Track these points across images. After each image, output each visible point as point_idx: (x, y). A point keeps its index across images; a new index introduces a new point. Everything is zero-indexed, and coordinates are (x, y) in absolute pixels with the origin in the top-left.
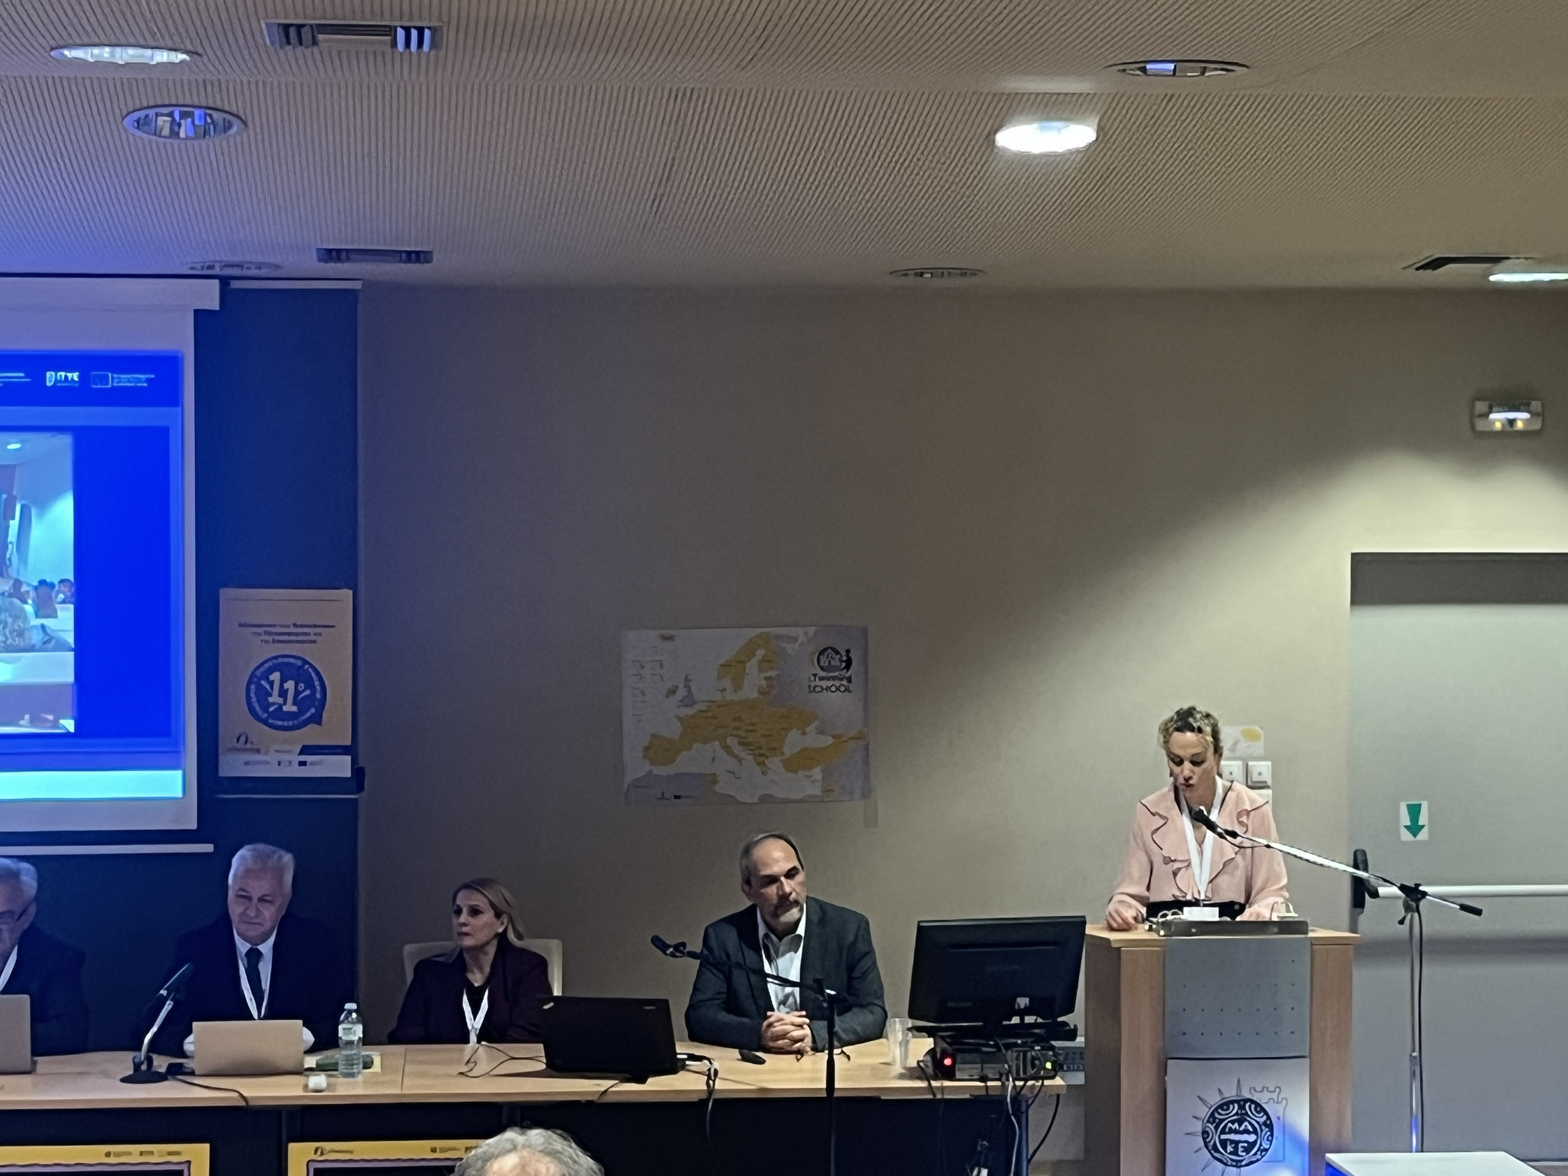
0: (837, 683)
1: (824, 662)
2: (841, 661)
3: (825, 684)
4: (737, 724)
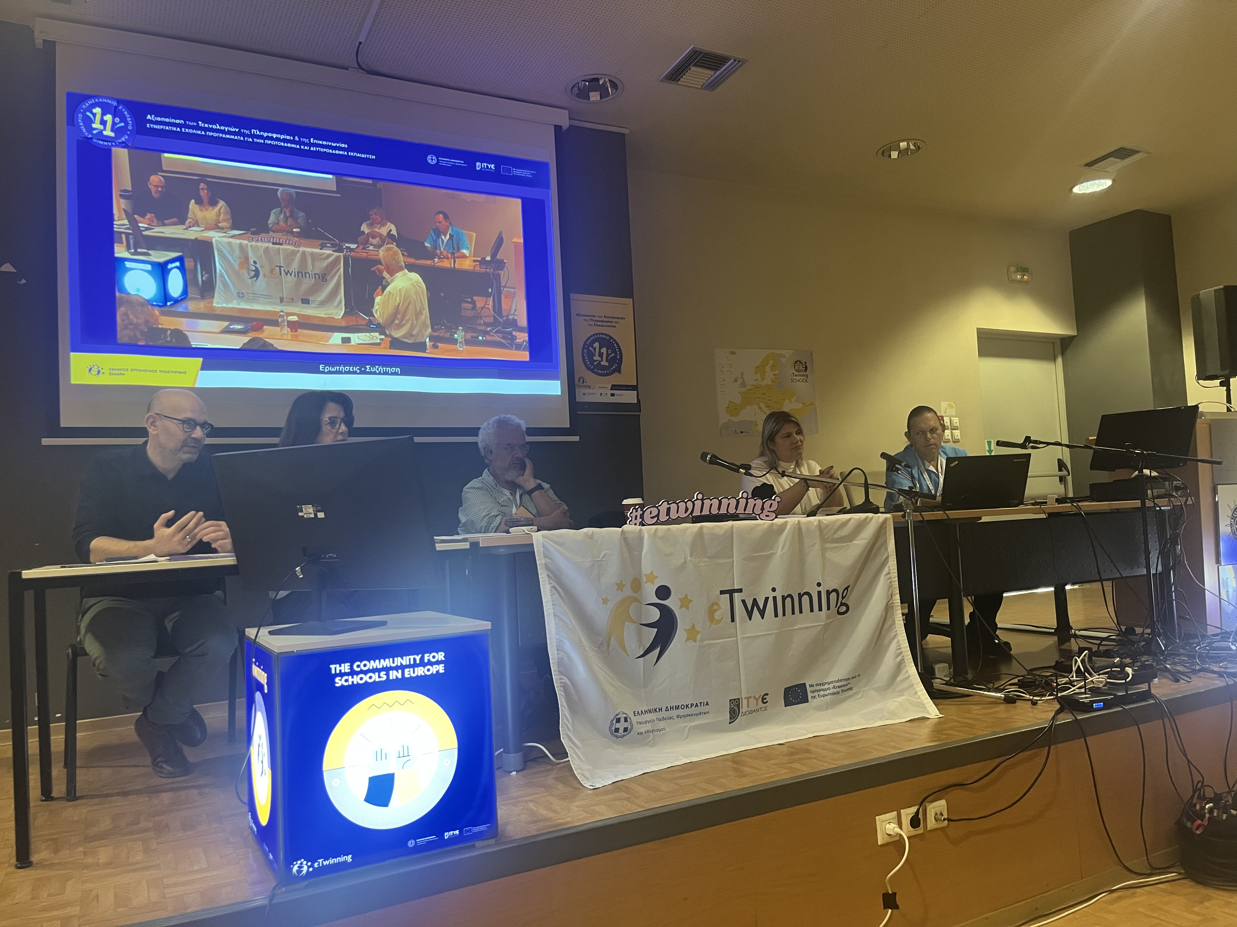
0: (802, 378)
1: (797, 368)
2: (803, 367)
3: (797, 378)
4: (764, 396)
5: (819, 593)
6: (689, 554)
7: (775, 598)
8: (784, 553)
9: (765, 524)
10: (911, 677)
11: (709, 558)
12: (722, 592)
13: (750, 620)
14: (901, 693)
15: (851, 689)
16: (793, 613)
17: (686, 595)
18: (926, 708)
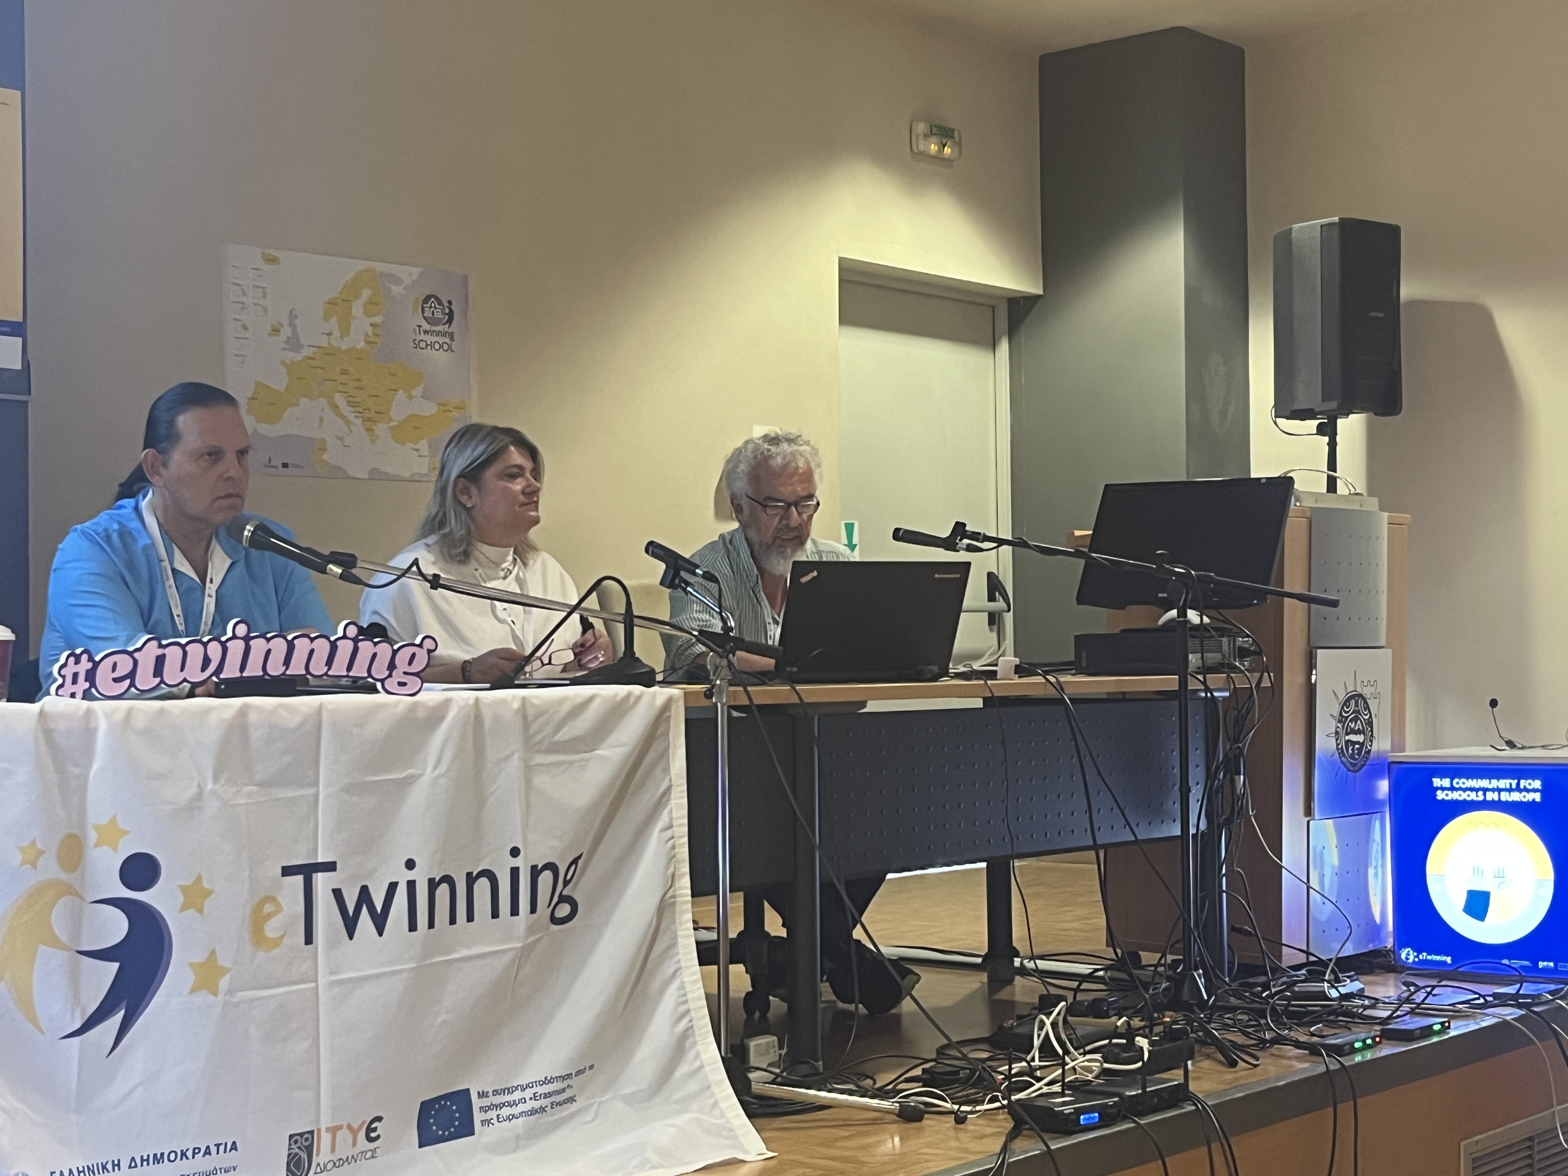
0: (441, 340)
1: (428, 314)
2: (443, 313)
3: (430, 339)
4: (343, 379)
5: (515, 872)
6: (209, 775)
7: (411, 885)
8: (438, 777)
9: (398, 703)
10: (707, 1069)
11: (259, 785)
12: (287, 871)
13: (351, 938)
14: (684, 1104)
15: (571, 1100)
16: (453, 921)
17: (199, 878)
18: (735, 1137)
